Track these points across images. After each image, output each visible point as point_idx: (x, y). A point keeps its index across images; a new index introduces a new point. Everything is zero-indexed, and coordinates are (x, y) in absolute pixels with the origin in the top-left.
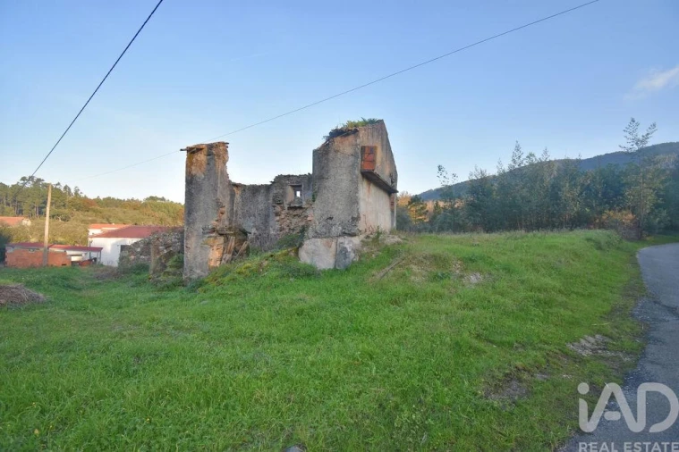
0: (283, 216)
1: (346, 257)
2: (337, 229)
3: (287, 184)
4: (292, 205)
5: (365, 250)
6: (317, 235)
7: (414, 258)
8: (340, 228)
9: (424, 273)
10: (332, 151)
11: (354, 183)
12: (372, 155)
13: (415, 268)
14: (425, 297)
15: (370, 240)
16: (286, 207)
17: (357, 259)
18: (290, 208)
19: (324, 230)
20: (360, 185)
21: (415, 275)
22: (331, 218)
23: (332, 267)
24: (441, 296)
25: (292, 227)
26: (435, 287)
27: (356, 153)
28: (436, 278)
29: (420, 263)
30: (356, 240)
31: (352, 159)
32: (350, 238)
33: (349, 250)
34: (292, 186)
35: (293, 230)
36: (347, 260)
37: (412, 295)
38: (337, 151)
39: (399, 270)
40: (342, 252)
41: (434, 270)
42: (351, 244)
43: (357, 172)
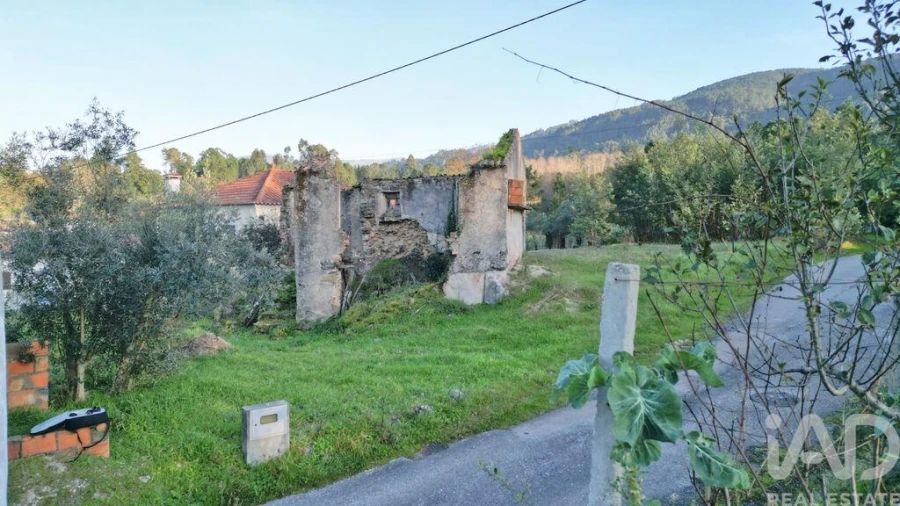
0: (373, 234)
1: (496, 291)
2: (485, 264)
3: (378, 191)
4: (386, 219)
5: (514, 283)
6: (463, 270)
7: (566, 292)
8: (489, 263)
9: (576, 305)
10: (478, 184)
11: (502, 216)
12: (519, 190)
13: (568, 301)
14: (580, 323)
15: (515, 273)
16: (378, 221)
17: (507, 293)
18: (383, 223)
19: (471, 264)
20: (508, 220)
21: (569, 306)
22: (478, 253)
23: (481, 302)
24: (592, 322)
25: (386, 248)
26: (586, 315)
27: (503, 187)
28: (586, 308)
29: (571, 296)
30: (504, 274)
31: (499, 193)
32: (499, 273)
33: (499, 284)
34: (385, 193)
35: (387, 252)
36: (498, 295)
37: (570, 322)
38: (483, 184)
39: (554, 303)
40: (493, 287)
41: (583, 301)
42: (500, 278)
43: (505, 207)
